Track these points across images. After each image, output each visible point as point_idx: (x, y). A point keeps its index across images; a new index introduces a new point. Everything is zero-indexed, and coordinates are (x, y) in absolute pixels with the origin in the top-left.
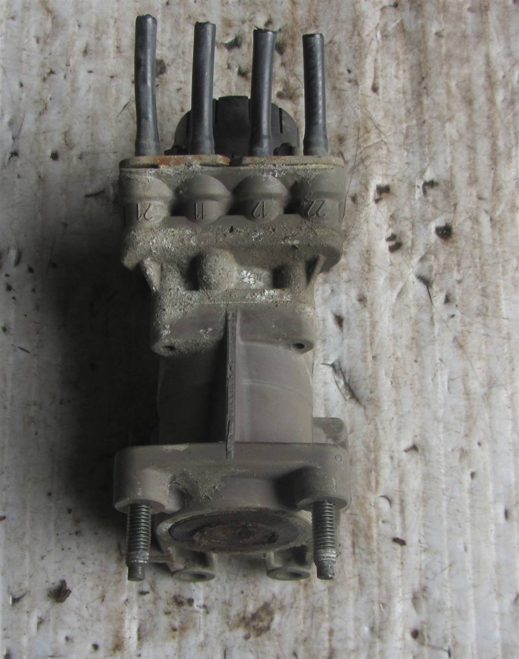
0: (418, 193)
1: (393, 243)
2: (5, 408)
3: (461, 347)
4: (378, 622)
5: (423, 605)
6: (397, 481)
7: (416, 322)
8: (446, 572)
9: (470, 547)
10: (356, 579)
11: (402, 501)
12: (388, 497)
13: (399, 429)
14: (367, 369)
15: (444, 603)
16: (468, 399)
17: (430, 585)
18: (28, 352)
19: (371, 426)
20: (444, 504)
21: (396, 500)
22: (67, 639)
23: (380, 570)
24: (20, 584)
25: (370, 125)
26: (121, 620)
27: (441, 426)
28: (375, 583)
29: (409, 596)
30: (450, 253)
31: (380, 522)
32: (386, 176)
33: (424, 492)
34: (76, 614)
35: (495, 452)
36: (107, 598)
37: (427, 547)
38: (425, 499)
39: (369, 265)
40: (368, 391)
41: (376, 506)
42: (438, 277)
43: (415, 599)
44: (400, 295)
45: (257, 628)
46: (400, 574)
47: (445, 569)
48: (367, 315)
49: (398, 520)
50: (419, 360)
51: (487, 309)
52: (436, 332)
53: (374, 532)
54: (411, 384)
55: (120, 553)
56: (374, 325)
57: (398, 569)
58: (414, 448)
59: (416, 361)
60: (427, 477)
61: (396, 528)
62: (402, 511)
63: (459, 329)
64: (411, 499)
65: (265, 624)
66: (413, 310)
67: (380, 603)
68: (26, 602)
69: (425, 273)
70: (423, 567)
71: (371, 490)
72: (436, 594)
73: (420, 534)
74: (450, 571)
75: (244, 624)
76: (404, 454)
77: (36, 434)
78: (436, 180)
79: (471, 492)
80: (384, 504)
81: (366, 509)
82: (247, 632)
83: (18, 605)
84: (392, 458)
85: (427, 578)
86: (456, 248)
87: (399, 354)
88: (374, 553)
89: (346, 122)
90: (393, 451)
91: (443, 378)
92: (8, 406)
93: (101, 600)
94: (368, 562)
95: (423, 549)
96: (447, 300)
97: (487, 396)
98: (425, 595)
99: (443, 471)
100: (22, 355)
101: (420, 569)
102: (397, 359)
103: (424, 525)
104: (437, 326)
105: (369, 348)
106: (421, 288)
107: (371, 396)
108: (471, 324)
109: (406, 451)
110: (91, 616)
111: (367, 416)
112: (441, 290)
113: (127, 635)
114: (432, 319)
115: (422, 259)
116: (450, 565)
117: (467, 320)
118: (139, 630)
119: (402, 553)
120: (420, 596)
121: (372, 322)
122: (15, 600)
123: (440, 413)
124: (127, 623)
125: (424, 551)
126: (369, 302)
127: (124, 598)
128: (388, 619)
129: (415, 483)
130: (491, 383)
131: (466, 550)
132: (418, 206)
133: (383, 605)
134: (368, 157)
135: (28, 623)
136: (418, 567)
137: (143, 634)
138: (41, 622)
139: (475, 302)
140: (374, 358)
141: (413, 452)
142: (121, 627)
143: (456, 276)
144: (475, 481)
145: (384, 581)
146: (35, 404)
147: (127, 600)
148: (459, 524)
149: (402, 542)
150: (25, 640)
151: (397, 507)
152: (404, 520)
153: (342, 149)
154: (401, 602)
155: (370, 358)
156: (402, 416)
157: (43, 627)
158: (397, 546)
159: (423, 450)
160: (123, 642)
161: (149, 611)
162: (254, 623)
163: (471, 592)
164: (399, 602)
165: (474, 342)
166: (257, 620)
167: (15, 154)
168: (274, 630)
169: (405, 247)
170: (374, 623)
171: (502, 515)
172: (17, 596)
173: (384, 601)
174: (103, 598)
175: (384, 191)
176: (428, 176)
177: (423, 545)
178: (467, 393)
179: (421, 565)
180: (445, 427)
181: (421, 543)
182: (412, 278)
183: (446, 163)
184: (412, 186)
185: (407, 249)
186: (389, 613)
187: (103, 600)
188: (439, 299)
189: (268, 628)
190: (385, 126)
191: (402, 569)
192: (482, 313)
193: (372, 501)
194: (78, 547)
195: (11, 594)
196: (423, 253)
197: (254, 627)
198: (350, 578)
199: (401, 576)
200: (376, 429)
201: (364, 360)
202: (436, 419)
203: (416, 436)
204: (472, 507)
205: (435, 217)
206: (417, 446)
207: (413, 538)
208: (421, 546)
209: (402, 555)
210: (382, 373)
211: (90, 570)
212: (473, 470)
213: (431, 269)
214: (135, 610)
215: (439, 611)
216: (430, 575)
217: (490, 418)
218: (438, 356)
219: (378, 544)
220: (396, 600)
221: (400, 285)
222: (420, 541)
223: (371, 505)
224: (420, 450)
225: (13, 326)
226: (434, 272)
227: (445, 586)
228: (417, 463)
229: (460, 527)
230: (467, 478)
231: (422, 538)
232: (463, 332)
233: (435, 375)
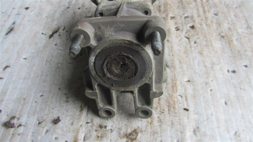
0: (183, 18)
1: (177, 29)
2: (51, 64)
3: (201, 54)
4: (180, 139)
5: (198, 133)
6: (184, 91)
7: (186, 47)
8: (206, 122)
9: (214, 113)
10: (171, 122)
11: (186, 97)
12: (181, 95)
13: (183, 75)
14: (170, 58)
15: (206, 133)
16: (206, 68)
17: (200, 126)
18: (61, 50)
19: (173, 74)
20: (202, 99)
21: (184, 96)
22: (56, 138)
23: (179, 119)
24: (43, 117)
25: (168, 4)
26: (78, 132)
27: (198, 75)
28: (178, 124)
29: (192, 130)
30: (194, 32)
31: (179, 103)
32: (173, 14)
33: (194, 95)
34: (61, 129)
35: (218, 83)
36: (73, 124)
37: (197, 113)
38: (194, 97)
39: (170, 33)
40: (171, 64)
41: (176, 97)
42: (191, 37)
43: (194, 131)
44: (180, 40)
45: (131, 138)
46: (188, 121)
48: (170, 44)
49: (185, 103)
50: (188, 57)
51: (208, 45)
52: (193, 50)
53: (177, 106)
54: (186, 63)
55: (81, 108)
56: (172, 47)
57: (187, 119)
58: (189, 81)
59: (187, 57)
60: (194, 90)
61: (184, 105)
62: (186, 100)
63: (200, 49)
64: (189, 97)
65: (135, 137)
66: (185, 44)
67: (180, 131)
68: (43, 124)
69: (187, 36)
70: (196, 119)
71: (174, 93)
72: (203, 129)
75: (126, 137)
76: (185, 83)
77: (59, 71)
78: (188, 16)
79: (211, 95)
80: (179, 98)
81: (173, 99)
82: (127, 140)
83: (40, 125)
84: (181, 83)
85: (198, 124)
86: (196, 30)
87: (181, 55)
88: (177, 113)
89: (161, 3)
90: (181, 81)
91: (196, 62)
92: (52, 64)
93: (71, 125)
94: (175, 116)
96: (195, 43)
97: (212, 68)
98: (198, 130)
99: (200, 88)
100: (60, 51)
102: (180, 56)
103: (195, 105)
104: (193, 49)
105: (171, 53)
106: (187, 40)
107: (172, 65)
108: (203, 48)
109: (186, 82)
110: (67, 130)
111: (171, 71)
112: (193, 40)
113: (79, 138)
114: (191, 46)
115: (186, 33)
116: (207, 119)
117: (202, 47)
118: (84, 137)
119: (188, 114)
120: (196, 130)
121: (171, 46)
122: (39, 123)
123: (197, 71)
124: (80, 134)
125: (196, 114)
126: (170, 41)
127: (80, 124)
128: (184, 138)
129: (190, 91)
130: (213, 64)
131: (212, 114)
132: (183, 21)
133: (182, 132)
134: (168, 10)
135: (42, 131)
137: (86, 138)
138: (47, 131)
139: (204, 43)
140: (173, 55)
141: (189, 82)
142: (78, 135)
143: (197, 37)
144: (212, 92)
145: (181, 123)
146: (61, 63)
147: (81, 125)
149: (186, 110)
150: (39, 138)
151: (184, 98)
152: (187, 103)
153: (160, 8)
154: (189, 132)
155: (171, 55)
156: (184, 71)
157: (48, 133)
159: (192, 82)
160: (77, 140)
161: (89, 130)
162: (130, 137)
163: (217, 130)
164: (188, 131)
165: (205, 53)
166: (131, 135)
167: (68, 8)
168: (138, 140)
169: (180, 30)
170: (179, 139)
171: (224, 103)
172: (40, 122)
173: (182, 131)
174: (72, 124)
175: (173, 18)
176: (186, 15)
177: (196, 112)
178: (205, 66)
179: (195, 119)
182: (183, 37)
183: (191, 12)
184: (181, 17)
185: (181, 30)
186: (185, 135)
187: (72, 125)
188: (192, 43)
189: (136, 139)
190: (172, 4)
191: (188, 120)
192: (207, 46)
193: (175, 96)
194: (66, 106)
195: (38, 121)
196: (186, 31)
197: (130, 138)
198: (168, 122)
199: (188, 122)
200: (175, 74)
201: (170, 55)
202: (195, 72)
203: (189, 77)
204: (212, 100)
205: (189, 23)
207: (191, 109)
208: (195, 112)
210: (175, 59)
211: (69, 114)
212: (211, 89)
213: (189, 35)
214: (84, 129)
215: (205, 136)
216: (199, 123)
217: (214, 73)
218: (194, 56)
219: (178, 110)
220: (187, 131)
221: (180, 38)
222: (194, 110)
223: (174, 97)
224: (191, 82)
225: (58, 44)
227: (206, 127)
228: (190, 85)
229: (209, 106)
230: (209, 91)
231: (195, 109)
232: (201, 50)
233: (194, 61)
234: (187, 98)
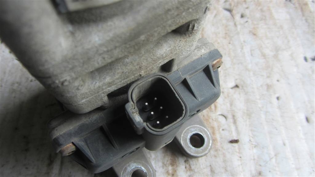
3: (255, 35)
6: (228, 105)
7: (226, 26)
8: (274, 160)
9: (287, 142)
10: (209, 169)
11: (234, 116)
12: (224, 115)
13: (225, 76)
16: (265, 58)
17: (263, 170)
20: (263, 116)
21: (230, 116)
23: (225, 161)
27: (251, 73)
28: (223, 170)
31: (221, 130)
33: (247, 110)
35: (289, 84)
37: (256, 144)
38: (249, 114)
41: (216, 120)
42: (235, 8)
44: (215, 16)
46: (240, 163)
47: (272, 158)
49: (233, 128)
50: (231, 42)
51: (265, 16)
52: (239, 30)
53: (218, 136)
54: (229, 54)
57: (238, 160)
58: (237, 86)
59: (230, 43)
60: (247, 101)
61: (232, 133)
62: (235, 122)
63: (252, 27)
64: (239, 115)
66: (224, 22)
69: (228, 7)
70: (256, 157)
71: (212, 111)
73: (249, 135)
74: (276, 159)
76: (231, 90)
79: (279, 108)
80: (222, 119)
81: (210, 123)
85: (260, 165)
87: (219, 41)
88: (219, 150)
90: (223, 89)
91: (247, 50)
94: (215, 156)
95: (254, 146)
96: (242, 16)
97: (276, 56)
99: (258, 97)
101: (254, 159)
102: (218, 43)
103: (251, 130)
104: (239, 27)
106: (227, 14)
108: (258, 24)
109: (232, 88)
112: (238, 13)
114: (235, 24)
115: (225, 2)
116: (276, 155)
117: (255, 23)
119: (239, 149)
123: (250, 67)
125: (255, 147)
129: (240, 105)
130: (277, 49)
131: (284, 144)
136: (253, 158)
139: (258, 15)
141: (237, 89)
143: (245, 6)
144: (280, 101)
145: (229, 168)
146: (17, 83)
148: (276, 128)
149: (236, 141)
151: (230, 120)
152: (237, 128)
156: (226, 70)
158: (235, 145)
159: (242, 86)
165: (261, 32)
171: (304, 120)
178: (264, 56)
179: (254, 156)
180: (254, 74)
181: (251, 142)
182: (221, 9)
188: (238, 17)
191: (241, 161)
192: (263, 19)
193: (214, 118)
198: (204, 168)
199: (241, 165)
202: (247, 70)
203: (237, 80)
204: (282, 116)
206: (238, 85)
207: (244, 139)
208: (252, 144)
209: (239, 151)
212: (277, 95)
213: (230, 5)
216: (262, 164)
217: (281, 66)
218: (242, 40)
219: (221, 144)
221: (215, 12)
222: (250, 140)
223: (213, 120)
224: (240, 87)
226: (232, 6)
227: (275, 170)
228: (240, 94)
229: (277, 129)
230: (275, 100)
231: (251, 138)
232: (254, 28)
233: (242, 48)
234: (235, 118)
